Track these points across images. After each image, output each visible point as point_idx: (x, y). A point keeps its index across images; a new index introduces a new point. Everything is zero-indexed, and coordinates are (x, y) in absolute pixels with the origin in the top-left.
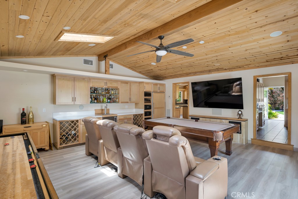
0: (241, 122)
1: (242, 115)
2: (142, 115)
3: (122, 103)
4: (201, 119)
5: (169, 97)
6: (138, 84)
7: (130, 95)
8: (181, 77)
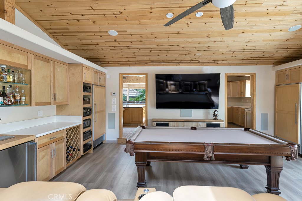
0: (219, 124)
1: (217, 116)
2: (79, 126)
3: (37, 104)
4: (171, 124)
5: (114, 93)
6: (67, 67)
7: (54, 87)
8: (134, 66)
